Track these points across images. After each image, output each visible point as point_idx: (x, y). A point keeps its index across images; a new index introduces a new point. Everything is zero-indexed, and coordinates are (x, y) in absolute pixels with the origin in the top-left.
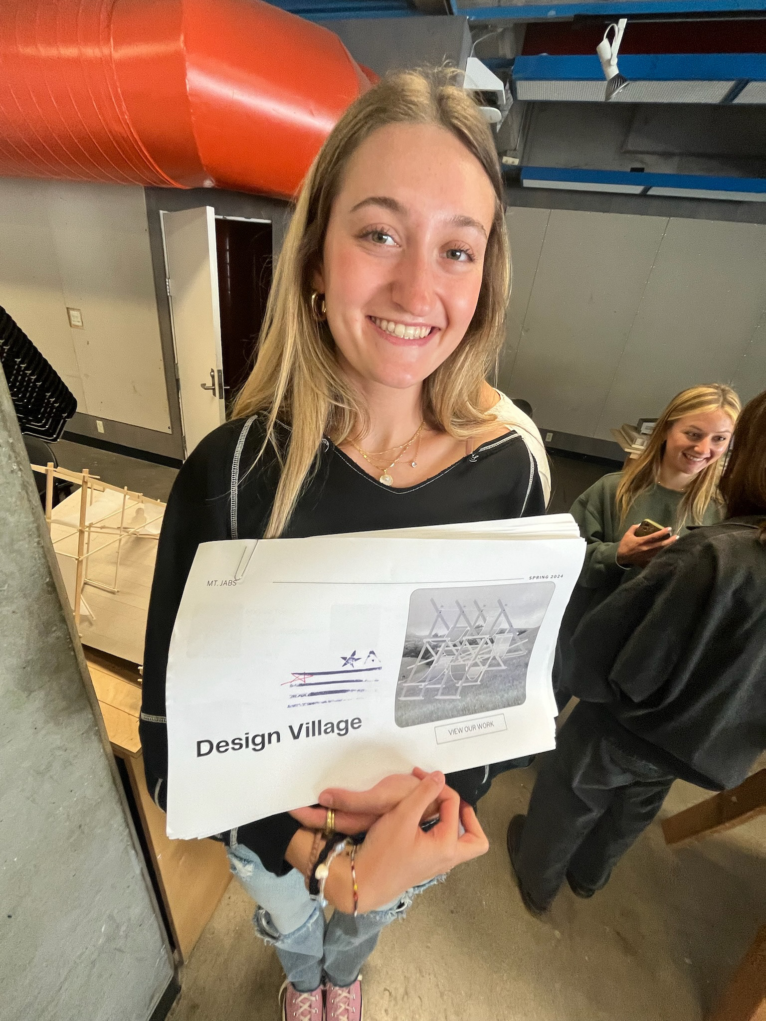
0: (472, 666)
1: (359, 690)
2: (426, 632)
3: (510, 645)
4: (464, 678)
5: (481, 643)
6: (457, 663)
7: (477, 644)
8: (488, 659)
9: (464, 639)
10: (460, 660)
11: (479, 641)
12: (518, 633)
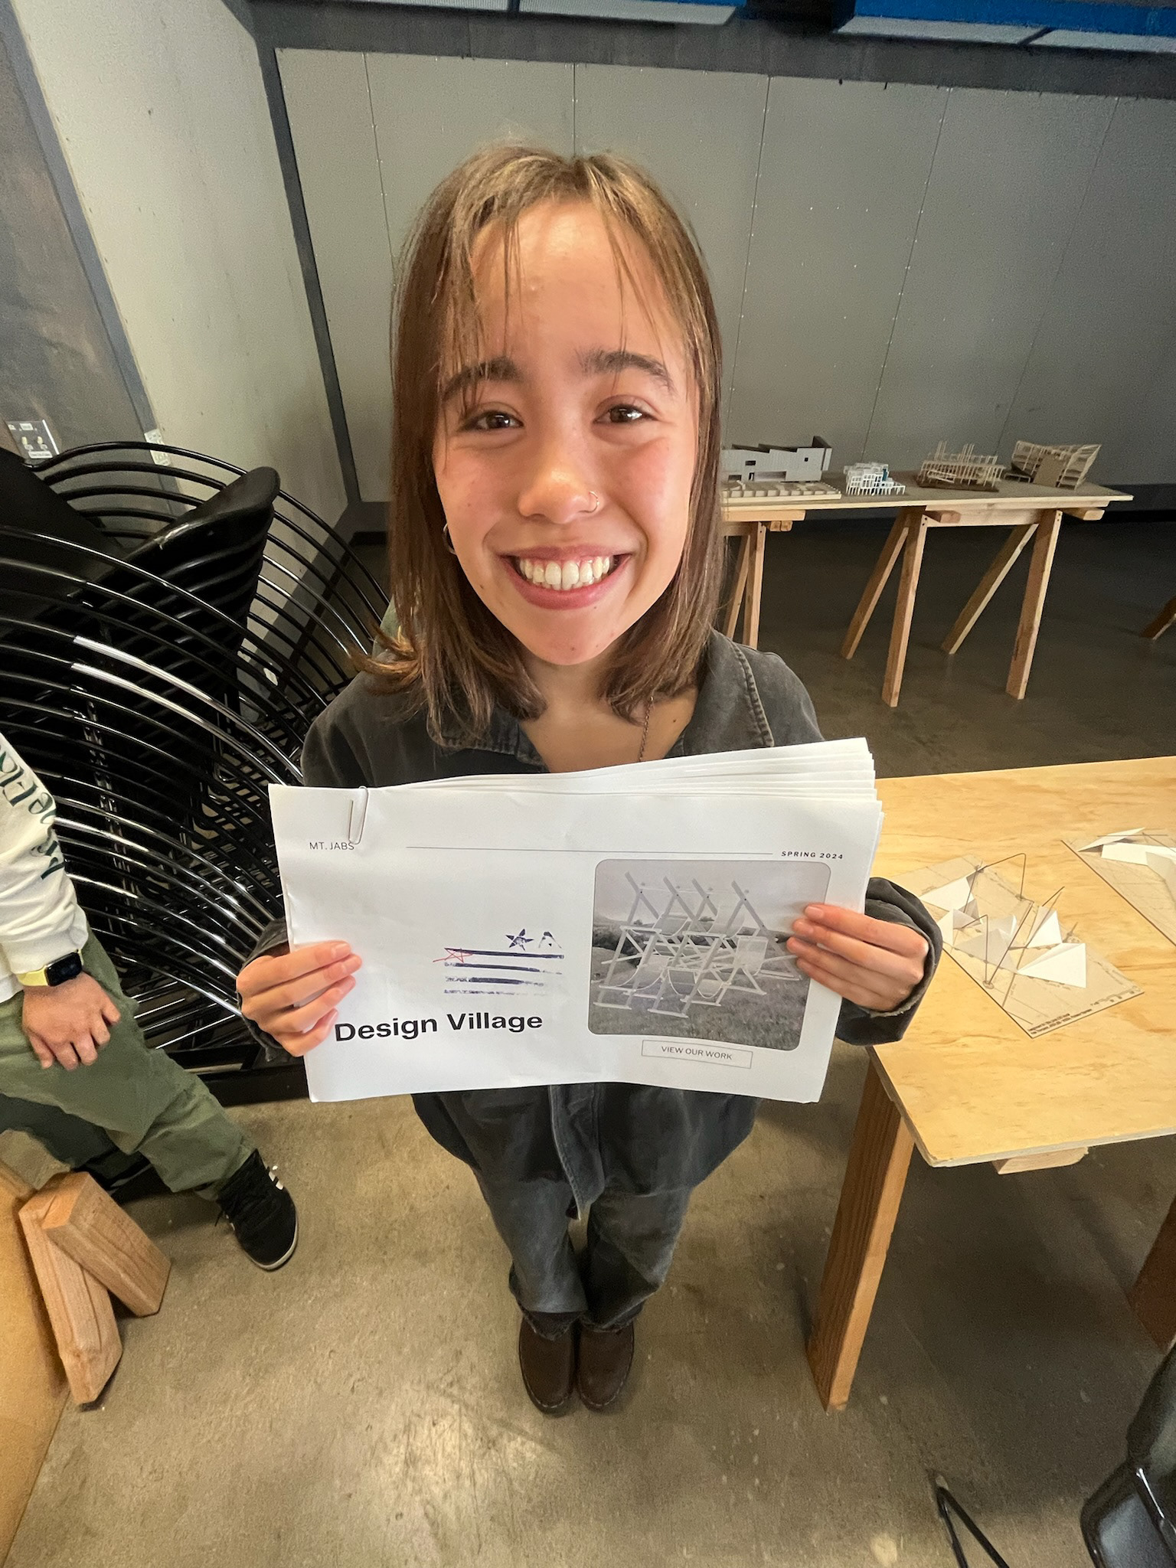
0: (705, 978)
1: (536, 984)
2: (625, 918)
3: (766, 957)
4: (693, 993)
5: (714, 944)
6: (679, 969)
7: (707, 945)
8: (730, 971)
9: (685, 934)
10: (682, 964)
11: (709, 940)
12: (777, 940)
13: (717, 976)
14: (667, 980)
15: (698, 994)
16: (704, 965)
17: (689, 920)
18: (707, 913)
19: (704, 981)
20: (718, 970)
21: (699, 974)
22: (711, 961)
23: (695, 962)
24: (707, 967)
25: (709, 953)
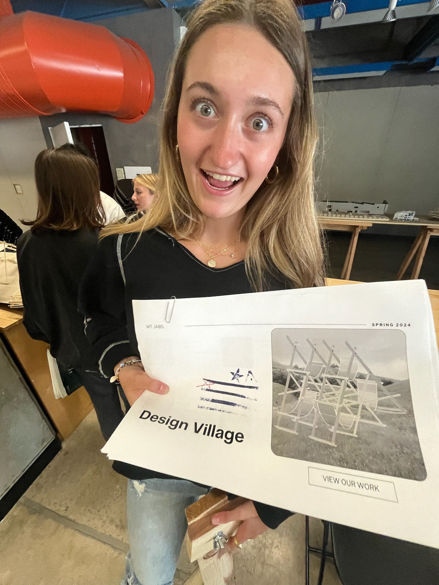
0: (342, 411)
1: (243, 407)
2: (288, 363)
3: (379, 397)
4: (336, 425)
5: (343, 384)
6: (324, 403)
7: (338, 384)
8: (357, 407)
9: (324, 376)
10: (325, 399)
11: (338, 381)
12: (383, 383)
13: (349, 410)
14: (318, 412)
15: (339, 425)
16: (339, 401)
17: (324, 366)
18: (334, 362)
19: (342, 414)
20: (349, 405)
21: (337, 408)
22: (342, 398)
23: (332, 398)
24: (341, 403)
25: (340, 392)
